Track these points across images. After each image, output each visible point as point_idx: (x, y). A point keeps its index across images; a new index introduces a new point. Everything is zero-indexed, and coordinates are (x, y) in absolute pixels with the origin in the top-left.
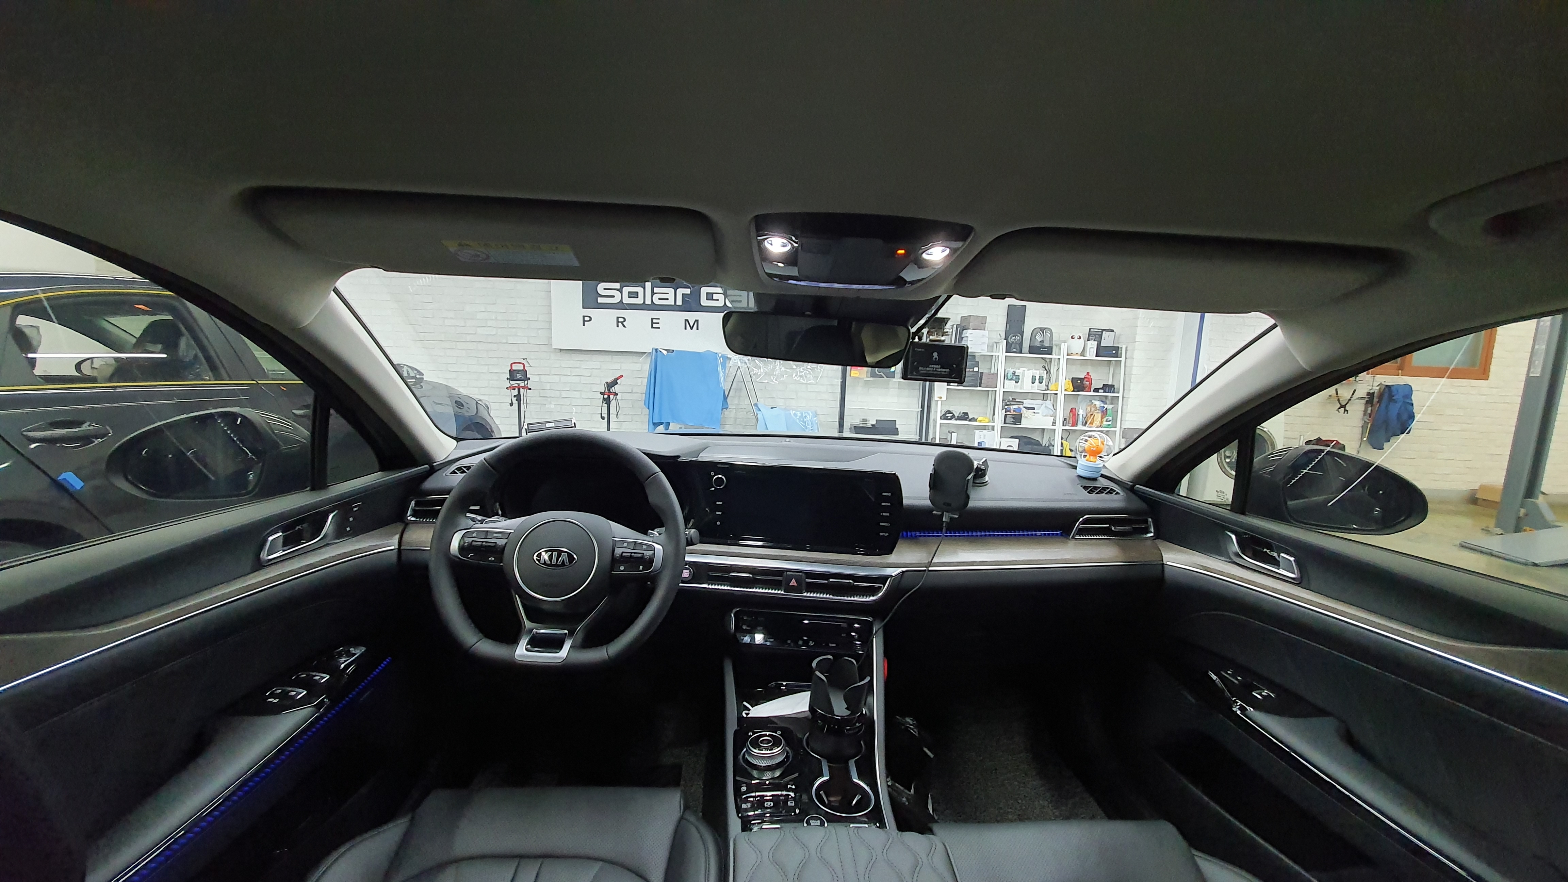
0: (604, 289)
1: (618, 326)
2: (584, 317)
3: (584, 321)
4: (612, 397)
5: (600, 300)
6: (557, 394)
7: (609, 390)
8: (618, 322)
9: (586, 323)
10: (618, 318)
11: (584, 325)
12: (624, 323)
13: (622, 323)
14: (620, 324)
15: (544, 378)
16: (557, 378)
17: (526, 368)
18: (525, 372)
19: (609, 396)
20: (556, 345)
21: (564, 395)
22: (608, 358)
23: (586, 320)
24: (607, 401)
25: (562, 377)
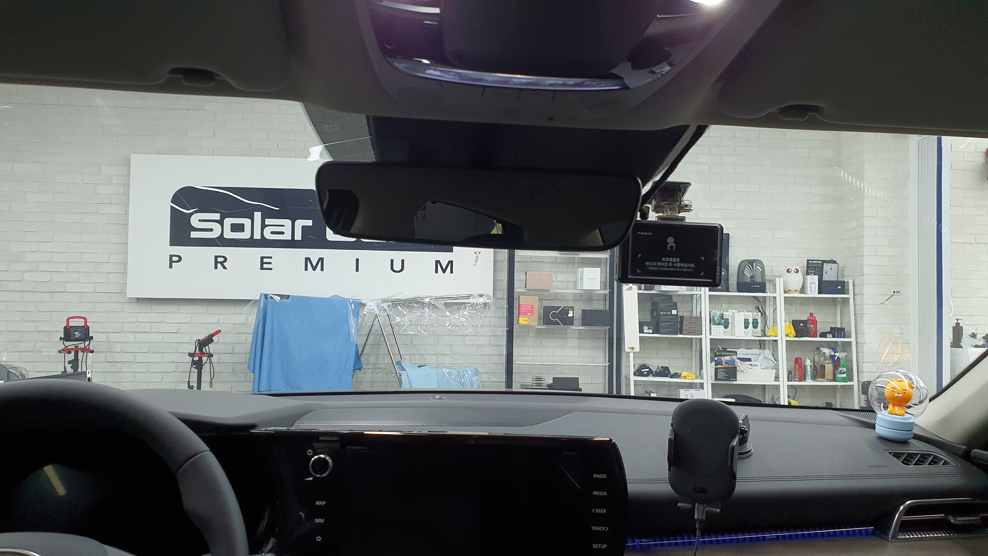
1: (216, 267)
2: (171, 256)
3: (171, 262)
4: (204, 359)
5: (194, 235)
6: (130, 357)
7: (201, 350)
8: (216, 262)
9: (174, 264)
10: (216, 257)
11: (171, 267)
13: (222, 263)
14: (219, 265)
15: (112, 337)
16: (131, 337)
17: (88, 324)
18: (85, 330)
19: (200, 358)
20: (133, 292)
21: (140, 358)
22: (201, 309)
24: (198, 365)
25: (138, 336)
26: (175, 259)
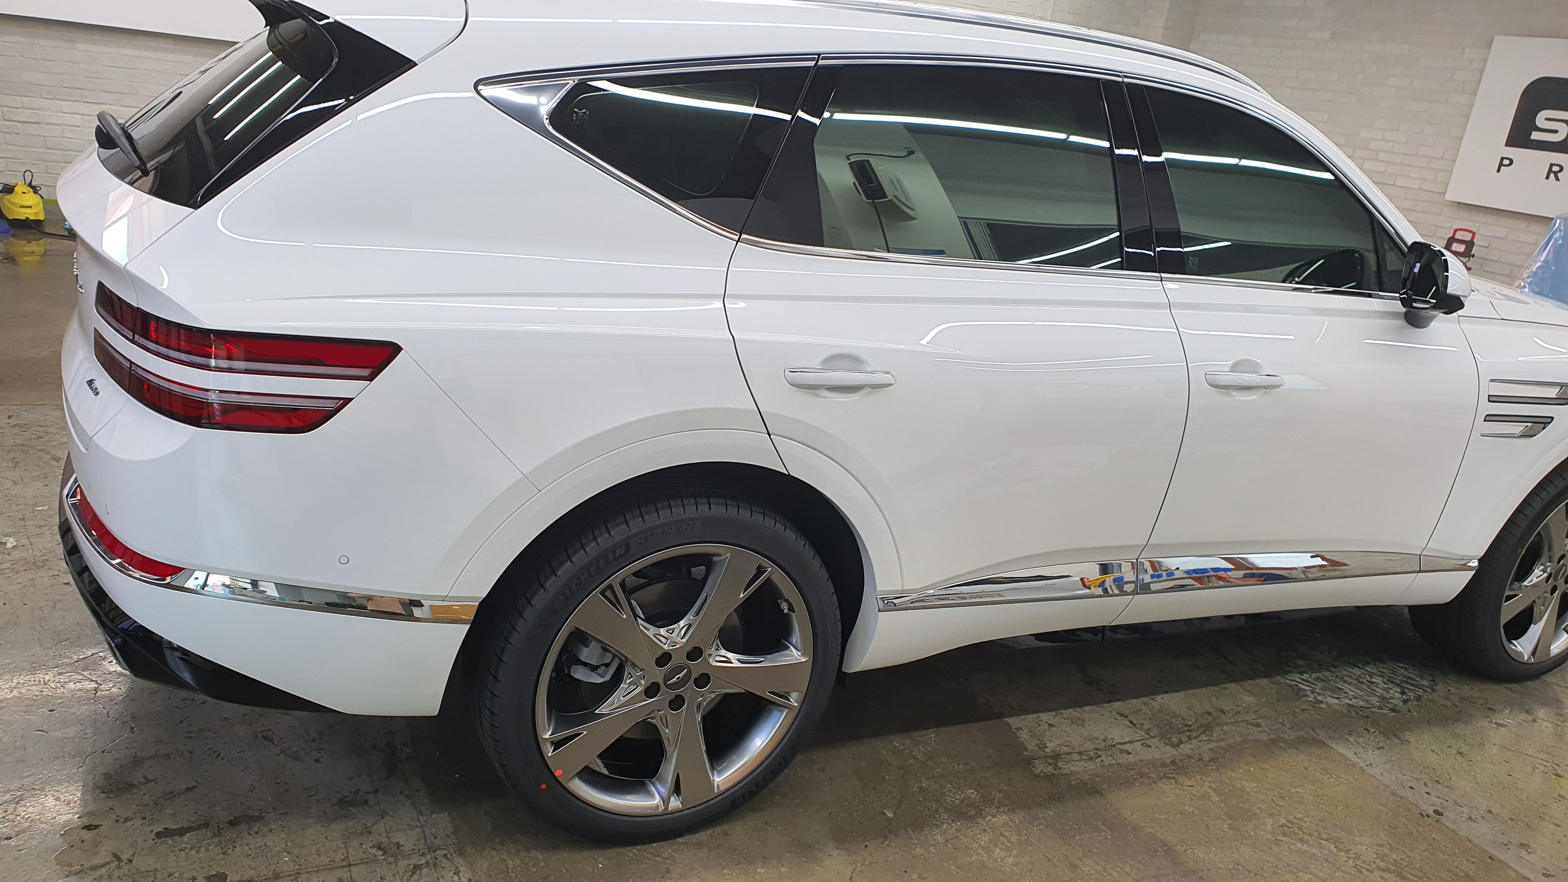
0: (1547, 119)
1: (1548, 177)
2: (1502, 159)
3: (1501, 164)
5: (1535, 136)
8: (1550, 171)
9: (1503, 168)
10: (1552, 165)
11: (1499, 171)
12: (1559, 175)
13: (1556, 173)
14: (1552, 175)
20: (1452, 194)
22: (1521, 224)
23: (1504, 163)
26: (1506, 162)
